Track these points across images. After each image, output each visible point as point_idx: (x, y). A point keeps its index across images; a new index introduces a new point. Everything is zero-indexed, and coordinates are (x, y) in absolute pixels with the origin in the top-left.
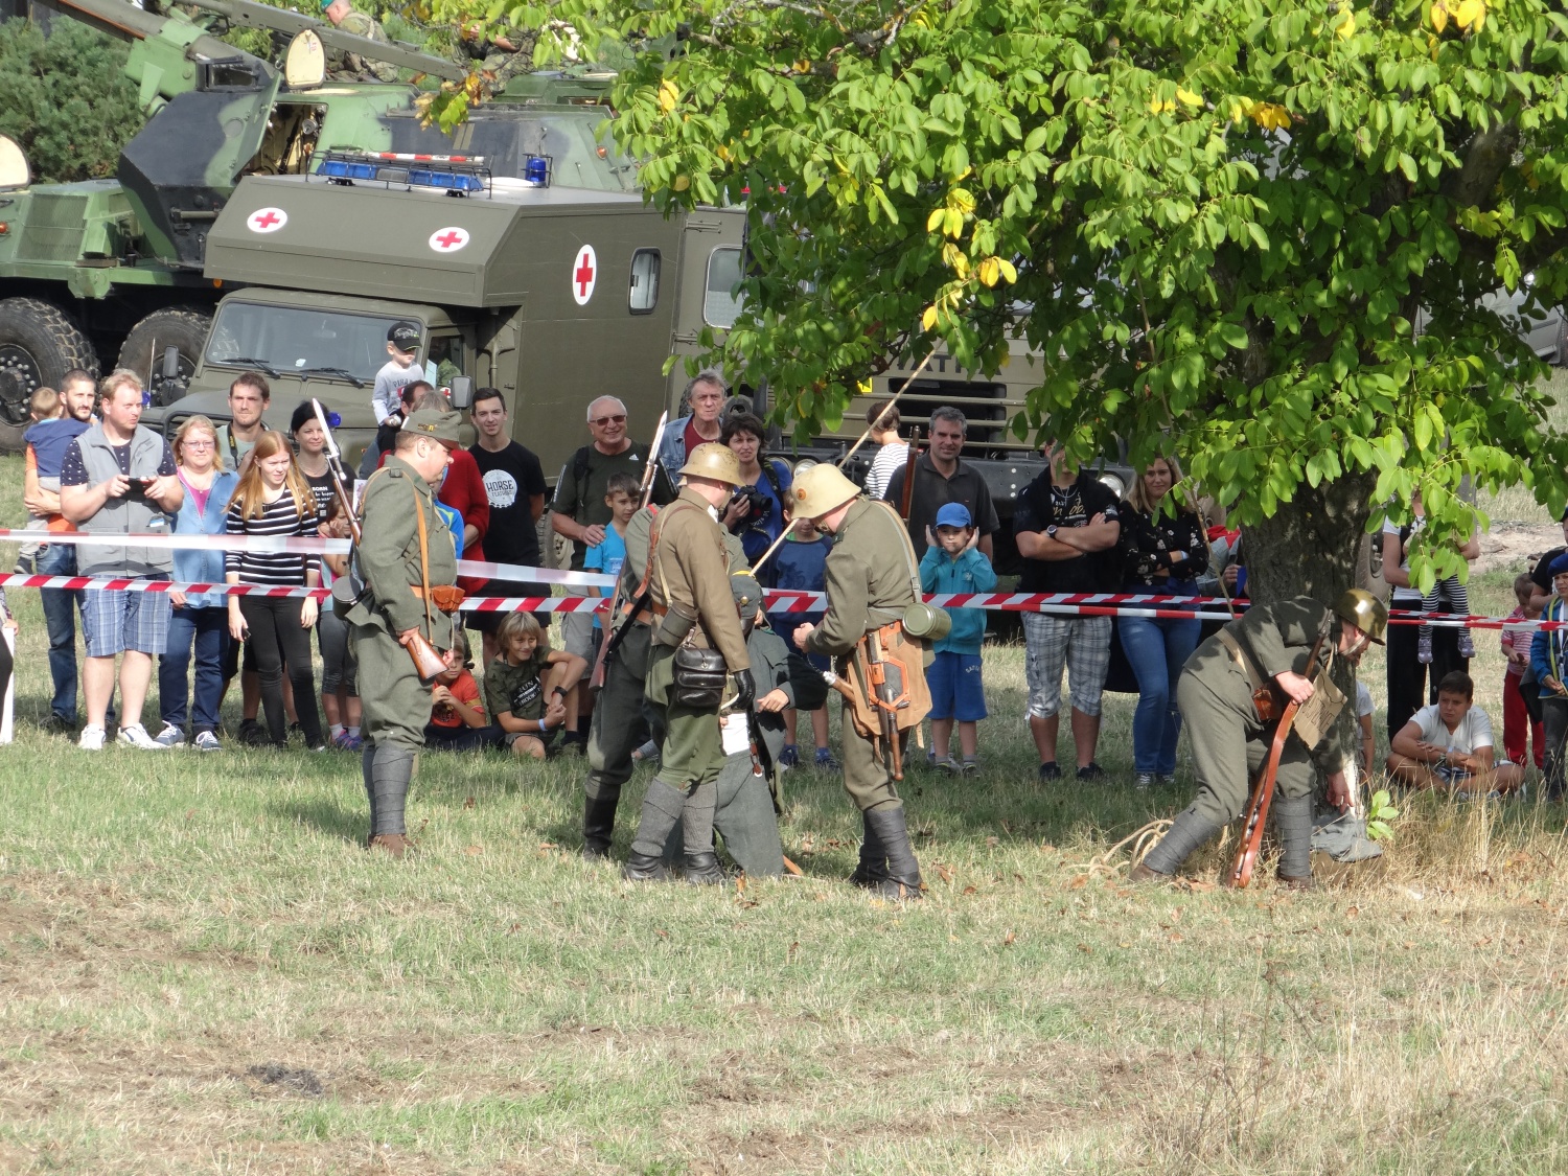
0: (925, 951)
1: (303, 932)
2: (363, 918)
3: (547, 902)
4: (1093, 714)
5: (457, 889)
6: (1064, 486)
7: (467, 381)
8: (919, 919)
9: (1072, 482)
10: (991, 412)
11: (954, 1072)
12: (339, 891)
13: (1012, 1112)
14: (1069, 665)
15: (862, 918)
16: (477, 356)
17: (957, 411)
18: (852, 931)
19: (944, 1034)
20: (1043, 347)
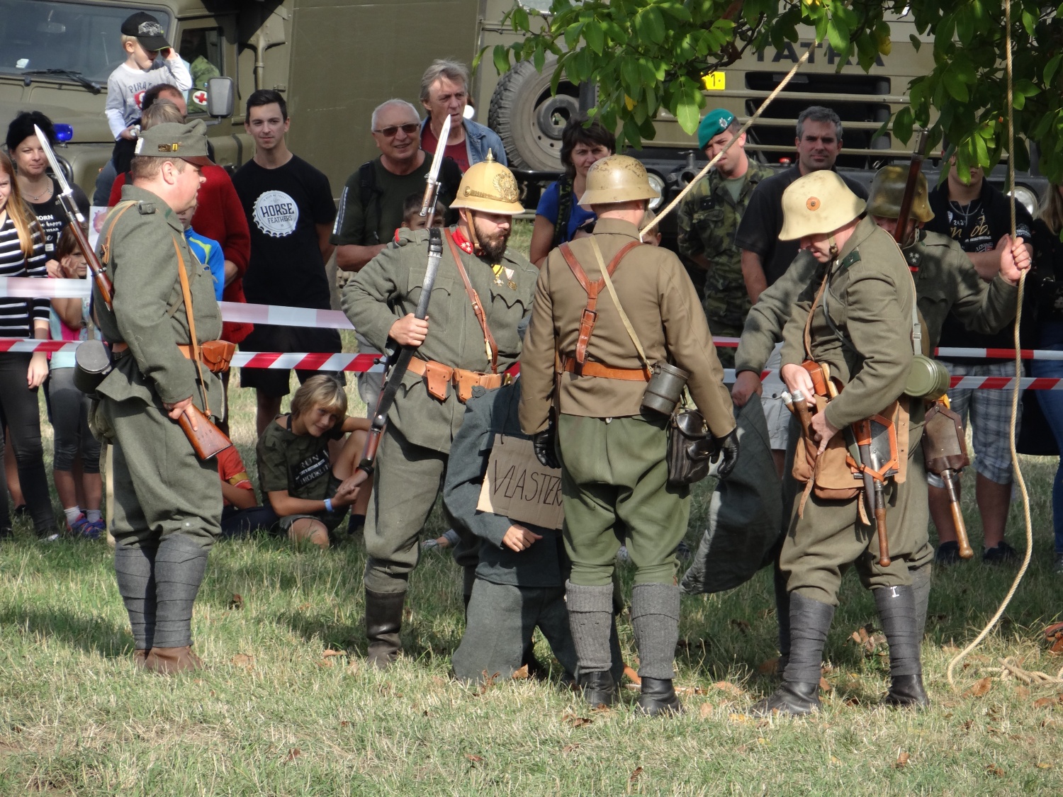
0: (798, 777)
1: (32, 762)
2: (106, 745)
3: (332, 721)
4: (1003, 482)
5: (222, 707)
6: (964, 202)
7: (227, 83)
8: (791, 737)
9: (975, 195)
10: (872, 111)
12: (77, 711)
14: (973, 422)
15: (719, 737)
16: (240, 51)
17: (827, 111)
18: (707, 752)
20: (933, 31)
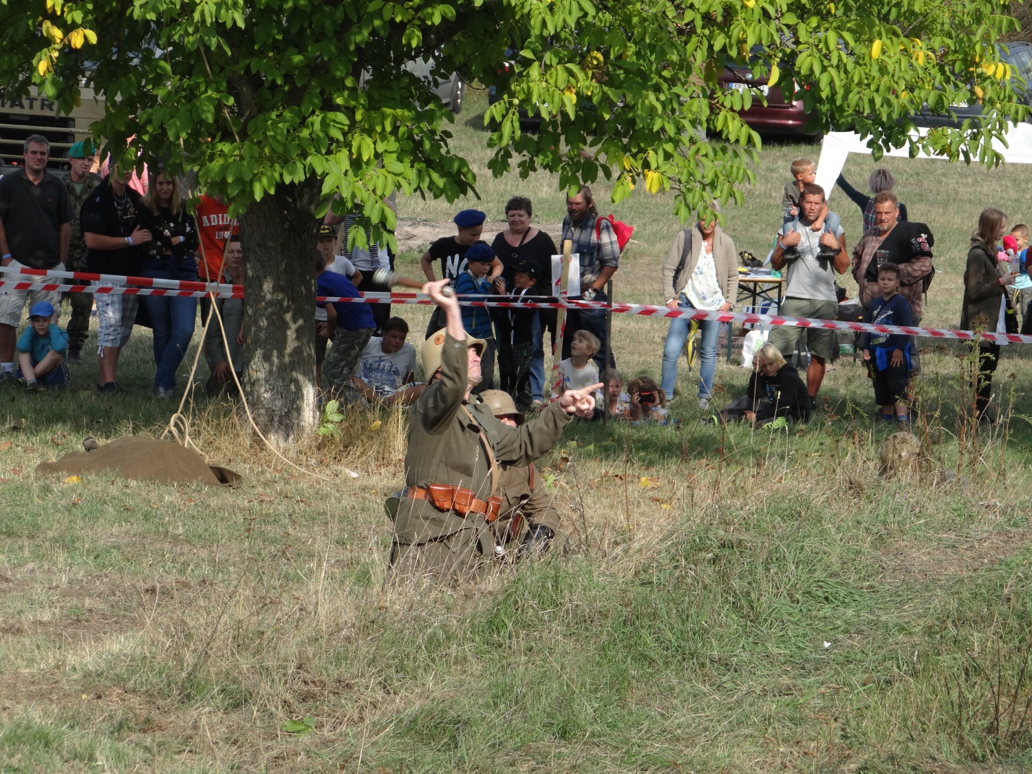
0: (19, 509)
10: (65, 137)
11: (39, 591)
13: (78, 620)
19: (31, 565)
20: (105, 93)
